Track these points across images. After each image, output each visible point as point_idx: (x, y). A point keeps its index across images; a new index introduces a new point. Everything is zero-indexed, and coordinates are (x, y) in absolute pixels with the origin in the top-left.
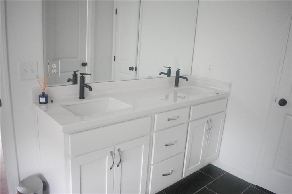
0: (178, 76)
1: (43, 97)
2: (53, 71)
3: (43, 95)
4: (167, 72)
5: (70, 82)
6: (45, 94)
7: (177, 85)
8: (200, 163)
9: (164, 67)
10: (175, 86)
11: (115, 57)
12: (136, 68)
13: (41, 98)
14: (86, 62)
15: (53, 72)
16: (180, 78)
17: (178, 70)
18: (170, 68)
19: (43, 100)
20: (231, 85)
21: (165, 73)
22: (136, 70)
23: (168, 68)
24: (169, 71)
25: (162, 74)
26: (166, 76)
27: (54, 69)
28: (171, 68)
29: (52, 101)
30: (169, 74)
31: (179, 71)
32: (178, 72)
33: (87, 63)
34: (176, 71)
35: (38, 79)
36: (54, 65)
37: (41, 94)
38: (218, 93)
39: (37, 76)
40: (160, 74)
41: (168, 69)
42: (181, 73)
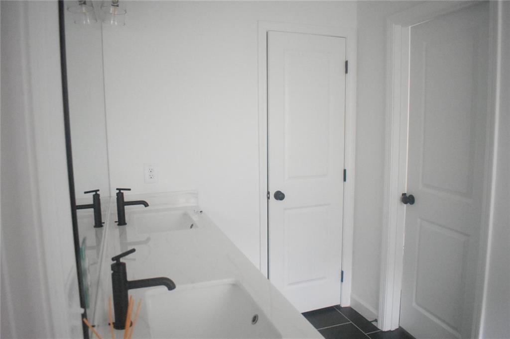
0: (121, 203)
4: (92, 203)
7: (122, 221)
9: (85, 193)
10: (119, 225)
16: (126, 207)
17: (120, 192)
18: (98, 192)
21: (90, 205)
23: (94, 193)
24: (97, 197)
28: (98, 190)
30: (96, 205)
31: (122, 193)
32: (120, 196)
41: (94, 196)
42: (128, 196)
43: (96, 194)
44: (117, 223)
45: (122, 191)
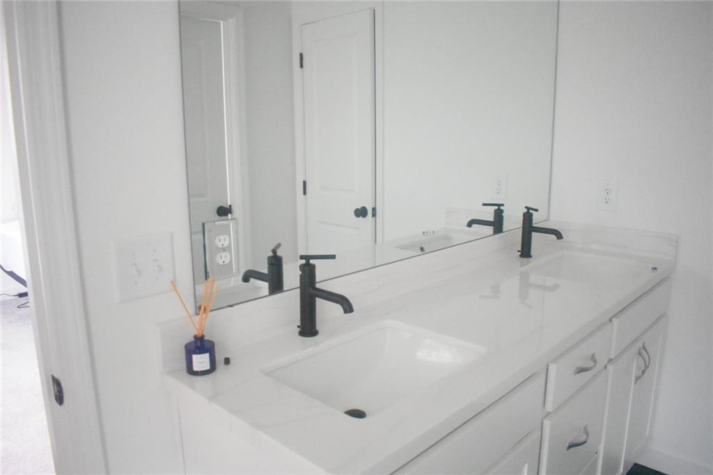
0: (528, 227)
1: (200, 353)
2: (218, 256)
3: (200, 345)
4: (492, 220)
5: (252, 280)
6: (205, 338)
7: (526, 252)
8: (621, 470)
9: (484, 205)
10: (521, 256)
11: (305, 183)
12: (374, 210)
13: (195, 357)
14: (229, 204)
15: (221, 263)
16: (533, 234)
17: (528, 211)
18: (502, 208)
19: (201, 362)
20: (677, 242)
21: (487, 221)
22: (374, 215)
23: (496, 207)
24: (499, 214)
25: (474, 225)
26: (490, 230)
27: (224, 251)
28: (503, 205)
29: (227, 361)
30: (497, 224)
31: (531, 215)
32: (528, 217)
33: (230, 206)
34: (522, 215)
35: (176, 290)
36: (222, 237)
37: (193, 339)
38: (656, 269)
39: (172, 282)
40: (470, 224)
41: (495, 210)
42: (537, 220)
43: (499, 209)
44: (520, 253)
45: (531, 211)
